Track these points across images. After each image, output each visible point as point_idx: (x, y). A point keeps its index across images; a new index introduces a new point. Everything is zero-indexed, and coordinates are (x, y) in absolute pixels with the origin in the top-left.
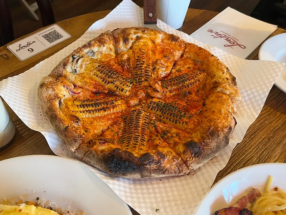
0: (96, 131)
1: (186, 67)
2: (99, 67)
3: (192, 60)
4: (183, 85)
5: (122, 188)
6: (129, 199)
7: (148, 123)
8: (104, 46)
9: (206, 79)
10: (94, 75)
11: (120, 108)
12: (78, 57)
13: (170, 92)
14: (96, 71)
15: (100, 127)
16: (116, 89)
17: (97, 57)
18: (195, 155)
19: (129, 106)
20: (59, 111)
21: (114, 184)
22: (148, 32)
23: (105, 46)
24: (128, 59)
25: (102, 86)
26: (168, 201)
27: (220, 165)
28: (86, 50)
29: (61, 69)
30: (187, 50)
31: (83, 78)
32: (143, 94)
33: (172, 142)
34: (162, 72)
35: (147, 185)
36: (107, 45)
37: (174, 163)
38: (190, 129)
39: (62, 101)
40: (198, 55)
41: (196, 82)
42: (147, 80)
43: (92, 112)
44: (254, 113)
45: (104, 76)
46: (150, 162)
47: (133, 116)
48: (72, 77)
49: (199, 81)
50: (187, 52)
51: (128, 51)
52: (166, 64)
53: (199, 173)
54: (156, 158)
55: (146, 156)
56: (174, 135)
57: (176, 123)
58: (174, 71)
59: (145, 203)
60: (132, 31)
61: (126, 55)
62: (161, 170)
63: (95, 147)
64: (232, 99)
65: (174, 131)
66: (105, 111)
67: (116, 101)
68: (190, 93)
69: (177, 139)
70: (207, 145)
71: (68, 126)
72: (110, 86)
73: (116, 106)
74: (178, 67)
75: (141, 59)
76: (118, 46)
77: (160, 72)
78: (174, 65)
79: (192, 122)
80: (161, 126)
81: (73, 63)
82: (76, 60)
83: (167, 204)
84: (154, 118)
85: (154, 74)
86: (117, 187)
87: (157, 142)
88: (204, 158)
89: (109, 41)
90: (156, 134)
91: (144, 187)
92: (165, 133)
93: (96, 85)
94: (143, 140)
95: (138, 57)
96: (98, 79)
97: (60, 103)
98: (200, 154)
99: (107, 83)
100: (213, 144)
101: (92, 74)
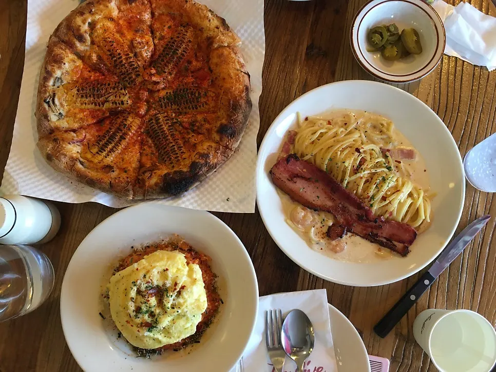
0: (134, 165)
1: (166, 28)
2: (78, 91)
3: (167, 15)
4: (177, 58)
5: (192, 201)
6: (202, 205)
7: (172, 126)
8: (65, 64)
9: (196, 36)
10: (82, 104)
11: (135, 125)
12: (51, 98)
13: (170, 74)
14: (79, 99)
15: (133, 158)
16: (115, 105)
17: (67, 79)
18: (231, 137)
19: (142, 117)
20: (89, 172)
21: (183, 202)
22: (96, 8)
23: (64, 62)
24: (99, 58)
25: (99, 110)
26: (232, 186)
27: (255, 127)
28: (51, 83)
29: (46, 123)
30: (154, 5)
31: (75, 115)
32: (146, 94)
33: (205, 130)
34: (146, 53)
35: (208, 183)
36: (66, 60)
37: (219, 154)
38: (212, 107)
39: (81, 159)
40: (171, 8)
41: (188, 45)
42: (139, 75)
43: (114, 149)
44: (260, 49)
45: (92, 99)
46: (200, 168)
47: (154, 127)
48: (64, 124)
49: (190, 41)
50: (155, 7)
51: (91, 48)
52: (144, 40)
53: (242, 147)
54: (202, 162)
55: (194, 165)
56: (203, 123)
57: (197, 108)
58: (156, 41)
59: (216, 199)
60: (79, 20)
61: (94, 55)
62: (211, 168)
63: (147, 184)
64: (233, 49)
65: (199, 117)
66: (125, 139)
67: (126, 120)
68: (190, 62)
69: (207, 126)
70: (236, 121)
71: (111, 182)
72: (107, 105)
73: (131, 126)
74: (158, 34)
75: (114, 52)
76: (77, 49)
77: (145, 55)
78: (152, 33)
79: (210, 99)
80: (185, 119)
81: (51, 108)
82: (51, 102)
83: (232, 189)
84: (174, 115)
85: (139, 61)
86: (187, 203)
87: (193, 140)
88: (239, 134)
89: (64, 52)
90: (186, 131)
91: (206, 186)
92: (192, 124)
93: (92, 114)
94: (179, 148)
95: (109, 50)
96: (90, 106)
97: (82, 163)
98: (235, 133)
99: (101, 106)
100: (240, 117)
101: (78, 104)
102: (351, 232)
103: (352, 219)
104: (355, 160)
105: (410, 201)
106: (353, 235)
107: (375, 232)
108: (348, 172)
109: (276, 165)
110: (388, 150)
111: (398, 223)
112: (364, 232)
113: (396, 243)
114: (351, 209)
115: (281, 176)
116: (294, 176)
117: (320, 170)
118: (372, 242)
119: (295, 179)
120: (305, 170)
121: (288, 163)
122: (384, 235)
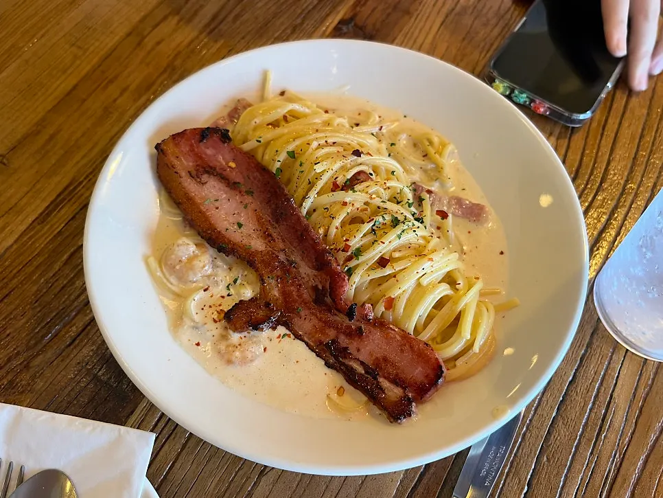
102: (288, 328)
103: (300, 296)
104: (344, 169)
105: (444, 290)
106: (289, 336)
107: (343, 341)
108: (320, 184)
109: (174, 137)
110: (429, 192)
111: (405, 335)
112: (318, 336)
113: (385, 384)
114: (305, 270)
115: (176, 162)
116: (205, 169)
117: (263, 170)
118: (328, 365)
119: (205, 177)
120: (233, 165)
121: (201, 141)
122: (363, 356)
